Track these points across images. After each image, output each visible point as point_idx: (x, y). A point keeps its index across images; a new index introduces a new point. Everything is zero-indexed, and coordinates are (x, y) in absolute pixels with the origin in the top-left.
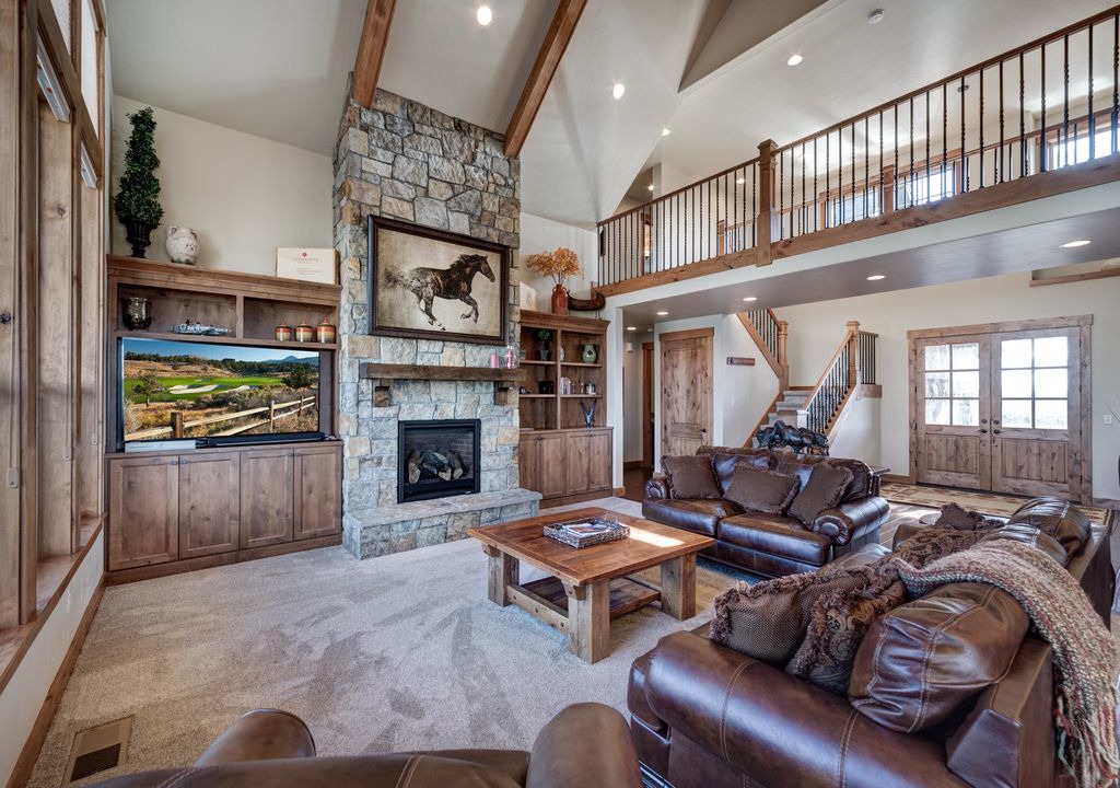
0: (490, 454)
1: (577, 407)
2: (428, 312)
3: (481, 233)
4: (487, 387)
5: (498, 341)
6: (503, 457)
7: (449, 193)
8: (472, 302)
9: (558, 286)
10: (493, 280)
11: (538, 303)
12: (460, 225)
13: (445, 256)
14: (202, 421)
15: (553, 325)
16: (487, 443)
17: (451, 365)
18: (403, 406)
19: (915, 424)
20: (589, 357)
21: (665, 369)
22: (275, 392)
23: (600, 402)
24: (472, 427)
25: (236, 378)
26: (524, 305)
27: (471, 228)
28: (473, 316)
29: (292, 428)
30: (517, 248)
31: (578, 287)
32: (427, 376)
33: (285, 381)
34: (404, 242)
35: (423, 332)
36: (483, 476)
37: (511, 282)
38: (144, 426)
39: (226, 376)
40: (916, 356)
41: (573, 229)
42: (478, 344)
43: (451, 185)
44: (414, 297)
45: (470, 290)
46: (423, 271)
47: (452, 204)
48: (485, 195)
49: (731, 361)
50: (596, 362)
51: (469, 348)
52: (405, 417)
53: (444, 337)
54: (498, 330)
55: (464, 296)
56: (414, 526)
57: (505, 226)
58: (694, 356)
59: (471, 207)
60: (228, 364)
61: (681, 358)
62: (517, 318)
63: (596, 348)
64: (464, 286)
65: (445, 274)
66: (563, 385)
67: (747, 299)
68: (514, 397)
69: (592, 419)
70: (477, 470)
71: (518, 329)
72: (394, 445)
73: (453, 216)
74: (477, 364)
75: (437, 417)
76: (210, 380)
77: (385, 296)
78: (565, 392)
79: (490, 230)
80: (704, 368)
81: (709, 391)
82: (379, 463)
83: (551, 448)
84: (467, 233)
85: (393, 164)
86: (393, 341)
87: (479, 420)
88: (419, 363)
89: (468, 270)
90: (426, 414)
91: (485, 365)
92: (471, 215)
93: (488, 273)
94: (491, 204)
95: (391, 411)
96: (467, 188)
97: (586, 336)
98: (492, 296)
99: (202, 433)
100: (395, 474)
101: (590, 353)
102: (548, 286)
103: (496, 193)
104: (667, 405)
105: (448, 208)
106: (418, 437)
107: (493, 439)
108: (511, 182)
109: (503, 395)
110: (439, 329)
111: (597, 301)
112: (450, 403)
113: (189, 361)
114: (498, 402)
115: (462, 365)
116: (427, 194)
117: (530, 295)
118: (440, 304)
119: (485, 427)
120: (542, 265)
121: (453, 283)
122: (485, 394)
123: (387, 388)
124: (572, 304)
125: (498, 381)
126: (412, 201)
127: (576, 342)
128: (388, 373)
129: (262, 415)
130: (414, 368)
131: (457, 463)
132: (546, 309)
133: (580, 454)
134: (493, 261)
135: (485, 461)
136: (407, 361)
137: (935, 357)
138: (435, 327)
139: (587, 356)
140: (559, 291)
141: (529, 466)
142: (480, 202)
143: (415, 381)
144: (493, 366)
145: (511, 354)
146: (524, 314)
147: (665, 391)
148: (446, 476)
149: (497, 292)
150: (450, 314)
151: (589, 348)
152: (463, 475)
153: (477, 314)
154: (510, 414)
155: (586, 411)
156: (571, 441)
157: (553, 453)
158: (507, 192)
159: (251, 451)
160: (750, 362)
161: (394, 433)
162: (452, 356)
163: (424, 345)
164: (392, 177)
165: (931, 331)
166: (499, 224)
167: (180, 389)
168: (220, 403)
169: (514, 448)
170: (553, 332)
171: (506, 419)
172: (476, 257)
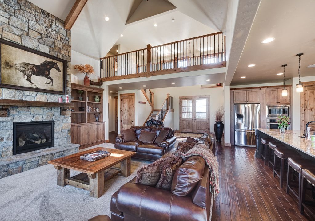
0: (59, 133)
1: (93, 116)
2: (29, 80)
3: (54, 54)
4: (57, 109)
5: (63, 93)
6: (64, 133)
7: (39, 37)
9: (86, 77)
10: (60, 71)
11: (78, 81)
12: (45, 49)
13: (38, 60)
15: (84, 89)
16: (57, 129)
17: (41, 101)
18: (16, 116)
19: (180, 119)
20: (97, 100)
21: (121, 104)
23: (101, 114)
24: (51, 124)
26: (73, 81)
27: (50, 51)
28: (51, 83)
30: (70, 62)
31: (94, 77)
32: (29, 105)
34: (16, 51)
35: (26, 87)
36: (55, 141)
37: (67, 73)
40: (181, 103)
41: (91, 59)
42: (53, 94)
43: (41, 34)
44: (21, 74)
45: (49, 74)
46: (27, 64)
47: (41, 41)
48: (56, 41)
49: (140, 102)
50: (99, 102)
51: (49, 95)
52: (15, 121)
53: (37, 90)
54: (62, 89)
55: (47, 76)
56: (22, 163)
57: (65, 53)
58: (130, 101)
59: (50, 44)
61: (126, 101)
62: (70, 86)
63: (100, 97)
64: (47, 72)
65: (37, 66)
66: (88, 109)
67: (144, 86)
68: (69, 113)
69: (98, 119)
70: (53, 138)
71: (70, 89)
72: (11, 132)
73: (41, 46)
74: (53, 101)
75: (34, 120)
77: (5, 72)
78: (89, 111)
79: (59, 54)
80: (132, 104)
81: (134, 111)
82: (2, 140)
83: (83, 129)
84: (48, 53)
85: (9, 18)
86: (10, 90)
87: (54, 121)
88: (24, 99)
89: (48, 66)
90: (29, 120)
91: (56, 101)
92: (50, 47)
93: (58, 69)
94: (59, 44)
95: (9, 119)
96: (47, 37)
97: (97, 93)
98: (59, 77)
100: (11, 144)
101: (97, 99)
102: (82, 76)
103: (61, 41)
104: (122, 115)
105: (39, 42)
106: (24, 128)
107: (60, 127)
108: (67, 38)
109: (64, 112)
110: (34, 87)
111: (100, 82)
112: (41, 115)
114: (62, 114)
115: (46, 101)
116: (28, 34)
117: (75, 78)
118: (34, 78)
119: (56, 123)
120: (79, 69)
121: (41, 71)
122: (57, 112)
123: (6, 109)
124: (91, 83)
125: (62, 107)
126: (20, 36)
127: (93, 95)
128: (7, 103)
130: (22, 101)
131: (43, 137)
132: (82, 84)
133: (94, 131)
134: (60, 65)
135: (56, 135)
136: (17, 98)
137: (184, 103)
138: (33, 86)
139: (96, 99)
140: (86, 78)
141: (75, 136)
142: (54, 43)
143: (22, 106)
144: (60, 102)
145: (67, 98)
146: (73, 84)
147: (121, 111)
148: (38, 142)
149: (62, 76)
150: (39, 81)
151: (97, 97)
152: (46, 141)
153: (53, 83)
154: (67, 119)
155: (96, 117)
156: (91, 127)
157: (84, 131)
158: (65, 42)
160: (144, 103)
161: (11, 127)
162: (41, 98)
163: (26, 93)
164: (9, 24)
165: (183, 97)
166: (63, 52)
169: (69, 130)
170: (84, 92)
171: (65, 120)
172: (52, 62)
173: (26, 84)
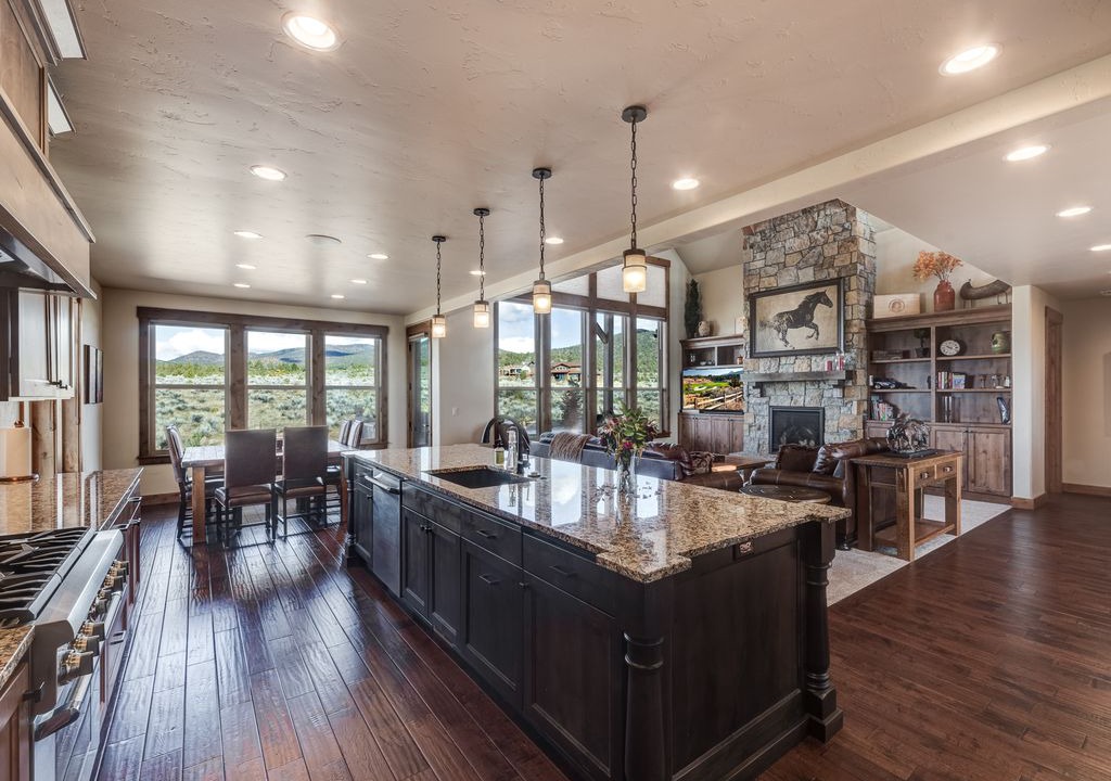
0: (832, 433)
2: (784, 339)
3: (823, 276)
7: (799, 258)
8: (815, 327)
9: (941, 285)
10: (831, 307)
12: (807, 275)
13: (793, 301)
14: (703, 402)
15: (920, 324)
16: (830, 426)
17: (800, 371)
18: (772, 398)
22: (726, 389)
24: (818, 413)
25: (713, 383)
27: (815, 275)
28: (815, 335)
29: (733, 408)
33: (730, 384)
34: (770, 301)
35: (782, 352)
38: (688, 403)
39: (709, 382)
42: (821, 355)
43: (800, 252)
44: (775, 332)
45: (812, 318)
46: (781, 315)
47: (801, 264)
48: (826, 246)
51: (813, 359)
52: (772, 403)
53: (796, 353)
54: (836, 342)
55: (809, 323)
57: (843, 261)
59: (815, 260)
60: (710, 377)
64: (808, 317)
65: (793, 313)
72: (767, 420)
73: (801, 273)
74: (818, 369)
75: (793, 405)
76: (704, 384)
77: (759, 335)
79: (831, 270)
82: (759, 429)
84: (812, 279)
85: (765, 258)
86: (764, 360)
87: (823, 409)
88: (781, 371)
89: (811, 305)
90: (787, 403)
92: (815, 265)
93: (828, 303)
94: (830, 251)
95: (764, 400)
96: (811, 249)
98: (830, 318)
99: (702, 408)
100: (767, 436)
103: (835, 240)
105: (798, 268)
107: (835, 423)
108: (847, 226)
110: (791, 349)
112: (804, 397)
113: (699, 377)
115: (808, 370)
116: (785, 266)
119: (828, 414)
121: (801, 317)
122: (828, 390)
126: (775, 275)
129: (722, 401)
134: (832, 292)
135: (827, 438)
136: (773, 371)
138: (789, 348)
142: (822, 253)
143: (778, 383)
144: (824, 370)
145: (840, 360)
149: (835, 314)
150: (799, 338)
153: (818, 334)
154: (849, 405)
158: (846, 234)
159: (716, 416)
161: (766, 412)
162: (801, 366)
163: (783, 360)
164: (765, 266)
166: (837, 263)
167: (697, 389)
168: (708, 394)
169: (852, 432)
170: (929, 330)
171: (846, 409)
172: (818, 293)
173: (779, 346)
